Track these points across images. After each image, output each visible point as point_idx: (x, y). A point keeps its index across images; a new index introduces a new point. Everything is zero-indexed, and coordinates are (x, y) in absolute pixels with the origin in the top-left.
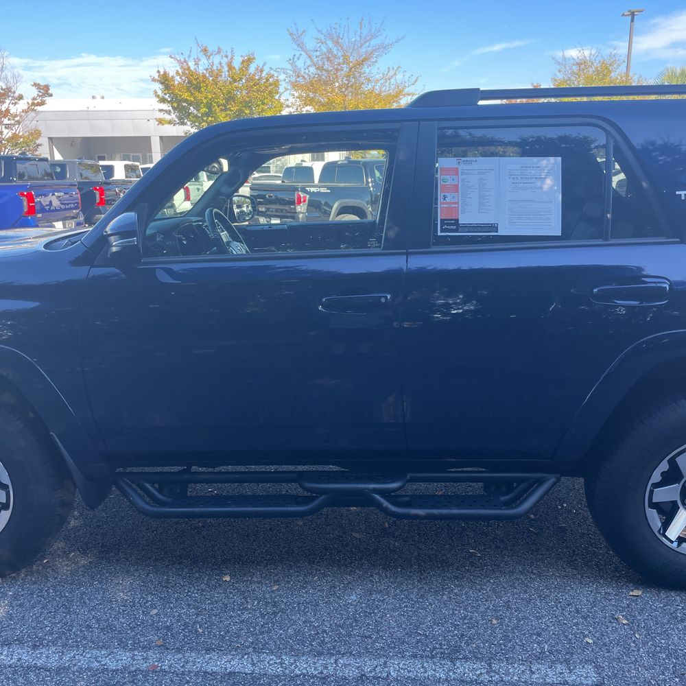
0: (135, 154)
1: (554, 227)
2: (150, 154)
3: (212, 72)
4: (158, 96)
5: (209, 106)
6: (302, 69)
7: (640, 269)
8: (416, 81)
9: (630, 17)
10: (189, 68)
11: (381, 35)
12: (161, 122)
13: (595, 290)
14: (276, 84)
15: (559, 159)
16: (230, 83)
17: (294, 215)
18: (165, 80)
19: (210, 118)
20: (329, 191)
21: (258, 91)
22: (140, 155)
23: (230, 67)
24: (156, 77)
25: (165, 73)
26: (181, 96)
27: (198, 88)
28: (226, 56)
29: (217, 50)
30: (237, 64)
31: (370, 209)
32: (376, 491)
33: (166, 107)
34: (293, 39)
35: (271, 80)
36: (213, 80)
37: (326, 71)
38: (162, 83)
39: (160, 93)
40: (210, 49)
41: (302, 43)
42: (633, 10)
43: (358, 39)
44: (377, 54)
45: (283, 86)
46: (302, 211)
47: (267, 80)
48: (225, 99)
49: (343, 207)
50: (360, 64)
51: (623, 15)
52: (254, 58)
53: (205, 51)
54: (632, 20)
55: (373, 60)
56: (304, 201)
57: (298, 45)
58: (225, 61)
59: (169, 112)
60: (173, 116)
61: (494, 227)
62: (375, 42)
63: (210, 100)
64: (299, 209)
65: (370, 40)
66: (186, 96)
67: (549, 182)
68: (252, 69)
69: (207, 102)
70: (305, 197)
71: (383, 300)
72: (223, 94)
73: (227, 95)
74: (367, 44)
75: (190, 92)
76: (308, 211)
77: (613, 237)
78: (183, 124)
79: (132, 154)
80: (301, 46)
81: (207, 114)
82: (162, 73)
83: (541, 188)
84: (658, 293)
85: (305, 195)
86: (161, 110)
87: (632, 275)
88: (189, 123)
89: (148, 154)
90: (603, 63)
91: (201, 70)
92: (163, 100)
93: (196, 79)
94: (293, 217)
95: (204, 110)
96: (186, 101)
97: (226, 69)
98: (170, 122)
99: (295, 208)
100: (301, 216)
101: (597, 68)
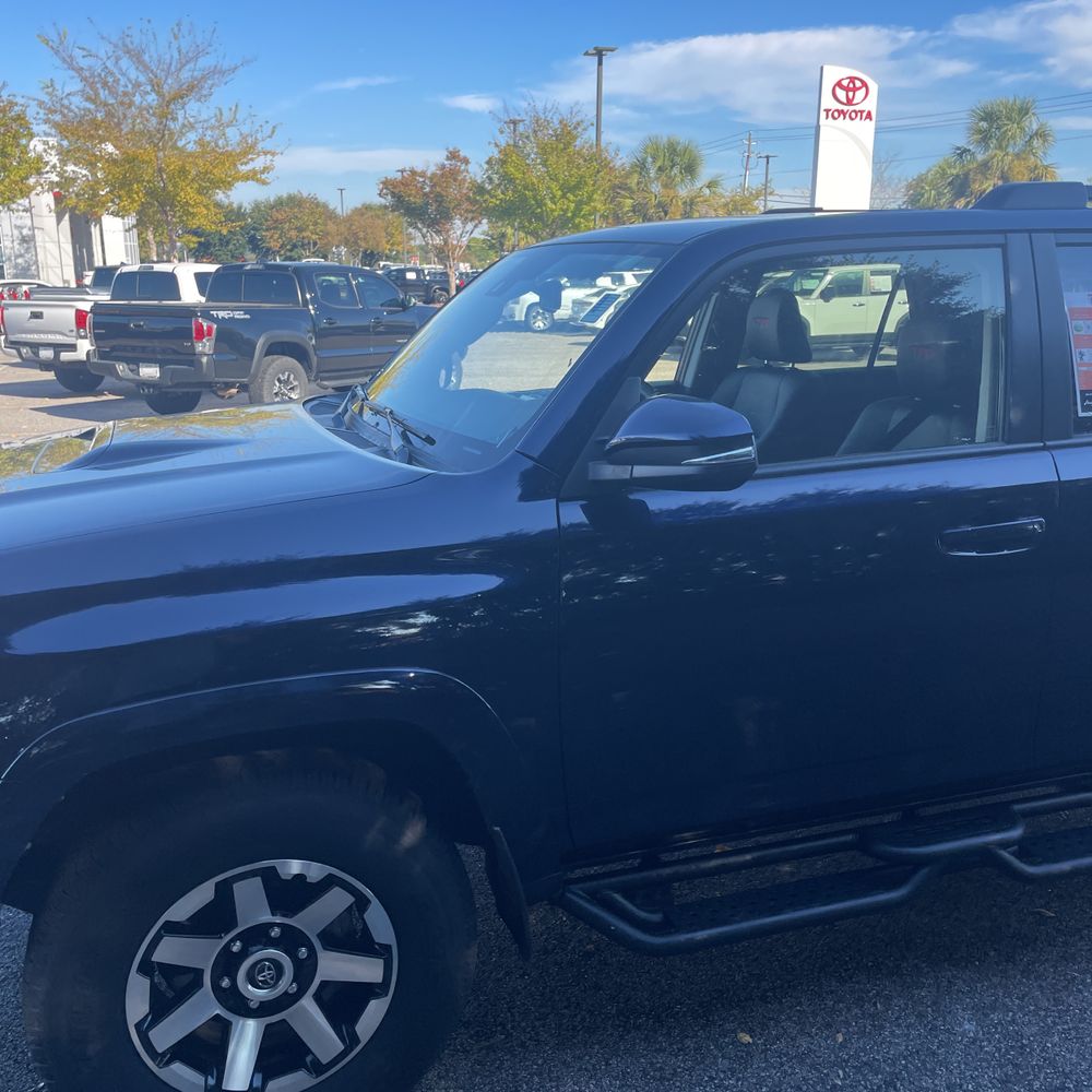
8: (273, 132)
9: (596, 58)
11: (215, 51)
17: (192, 359)
20: (248, 316)
41: (70, 56)
42: (601, 46)
43: (176, 55)
44: (209, 82)
46: (207, 351)
49: (272, 344)
50: (180, 96)
51: (586, 54)
54: (600, 63)
55: (205, 92)
56: (209, 334)
57: (64, 61)
62: (205, 62)
64: (199, 347)
65: (196, 58)
70: (210, 329)
74: (191, 65)
76: (217, 350)
85: (210, 323)
90: (563, 124)
94: (191, 363)
99: (192, 345)
100: (205, 360)
101: (555, 131)
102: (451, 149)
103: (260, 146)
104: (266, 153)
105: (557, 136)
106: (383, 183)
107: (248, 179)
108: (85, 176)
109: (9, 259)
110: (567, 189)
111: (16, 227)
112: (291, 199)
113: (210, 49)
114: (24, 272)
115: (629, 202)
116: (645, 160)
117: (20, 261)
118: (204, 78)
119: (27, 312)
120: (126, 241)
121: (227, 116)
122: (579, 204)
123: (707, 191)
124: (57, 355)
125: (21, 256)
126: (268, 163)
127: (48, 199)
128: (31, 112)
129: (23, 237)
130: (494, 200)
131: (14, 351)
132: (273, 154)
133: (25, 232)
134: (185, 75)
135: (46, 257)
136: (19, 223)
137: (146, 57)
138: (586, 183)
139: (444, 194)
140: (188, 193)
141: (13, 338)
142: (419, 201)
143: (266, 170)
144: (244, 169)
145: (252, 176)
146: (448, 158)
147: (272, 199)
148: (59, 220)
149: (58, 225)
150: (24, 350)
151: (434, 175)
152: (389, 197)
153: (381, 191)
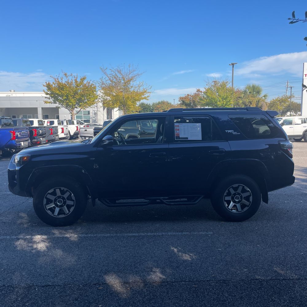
0: (29, 115)
1: (200, 138)
2: (37, 115)
3: (68, 83)
4: (45, 92)
5: (67, 96)
6: (104, 81)
7: (218, 147)
8: (151, 87)
10: (59, 81)
11: (137, 70)
12: (46, 102)
13: (209, 151)
14: (95, 88)
15: (201, 124)
16: (76, 87)
18: (49, 86)
19: (67, 101)
21: (87, 90)
22: (32, 115)
23: (76, 81)
24: (45, 85)
25: (49, 83)
26: (55, 92)
27: (62, 89)
28: (75, 77)
29: (70, 75)
30: (79, 80)
31: (139, 137)
32: (162, 199)
33: (48, 96)
34: (102, 71)
35: (93, 86)
36: (69, 86)
37: (114, 82)
38: (47, 87)
39: (46, 91)
40: (68, 74)
42: (233, 63)
43: (128, 72)
44: (136, 77)
45: (97, 89)
47: (91, 86)
48: (74, 93)
50: (130, 80)
51: (230, 65)
52: (86, 78)
53: (66, 75)
54: (233, 67)
55: (135, 80)
57: (104, 73)
58: (73, 79)
59: (49, 99)
60: (51, 100)
61: (187, 138)
62: (135, 73)
63: (68, 94)
66: (58, 92)
67: (199, 129)
68: (85, 82)
69: (66, 95)
71: (164, 154)
72: (73, 91)
73: (75, 92)
74: (132, 73)
75: (59, 90)
77: (213, 140)
78: (55, 103)
79: (28, 115)
80: (105, 73)
81: (66, 100)
82: (47, 83)
83: (197, 130)
84: (222, 152)
86: (46, 98)
87: (217, 148)
88: (58, 103)
89: (35, 115)
90: (223, 82)
91: (64, 82)
92: (47, 94)
93: (62, 86)
95: (65, 98)
96: (57, 94)
97: (74, 82)
98: (50, 103)
101: (221, 84)
102: (198, 89)
103: (147, 91)
104: (149, 93)
105: (221, 85)
106: (180, 98)
107: (143, 99)
108: (109, 99)
109: (91, 118)
110: (223, 99)
111: (94, 111)
112: (162, 102)
113: (136, 70)
114: (95, 121)
115: (241, 101)
116: (246, 90)
117: (94, 118)
118: (134, 77)
119: (84, 129)
120: (119, 113)
121: (141, 84)
122: (227, 102)
123: (264, 98)
124: (89, 138)
125: (94, 117)
126: (149, 95)
127: (101, 104)
128: (97, 85)
129: (95, 113)
130: (204, 102)
131: (81, 138)
132: (150, 93)
133: (95, 112)
134: (130, 76)
135: (100, 118)
136: (94, 110)
137: (122, 72)
138: (228, 97)
139: (195, 100)
140: (129, 103)
141: (81, 135)
142: (189, 102)
143: (148, 97)
144: (143, 96)
145: (145, 98)
146: (197, 91)
147: (157, 102)
148: (104, 109)
149: (104, 110)
150: (83, 138)
151: (193, 96)
152: (181, 101)
153: (179, 100)
